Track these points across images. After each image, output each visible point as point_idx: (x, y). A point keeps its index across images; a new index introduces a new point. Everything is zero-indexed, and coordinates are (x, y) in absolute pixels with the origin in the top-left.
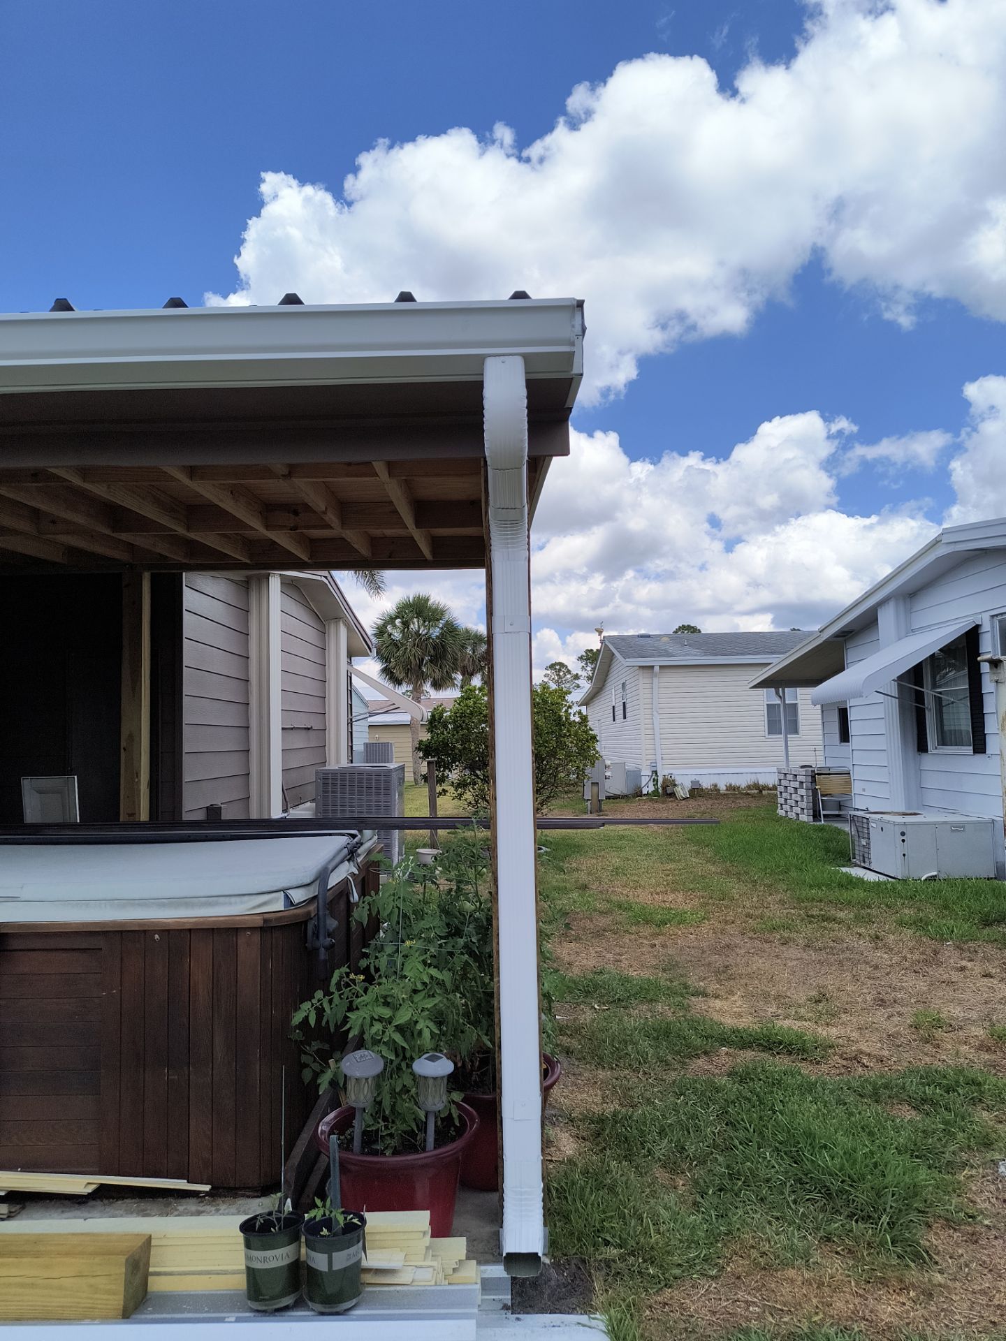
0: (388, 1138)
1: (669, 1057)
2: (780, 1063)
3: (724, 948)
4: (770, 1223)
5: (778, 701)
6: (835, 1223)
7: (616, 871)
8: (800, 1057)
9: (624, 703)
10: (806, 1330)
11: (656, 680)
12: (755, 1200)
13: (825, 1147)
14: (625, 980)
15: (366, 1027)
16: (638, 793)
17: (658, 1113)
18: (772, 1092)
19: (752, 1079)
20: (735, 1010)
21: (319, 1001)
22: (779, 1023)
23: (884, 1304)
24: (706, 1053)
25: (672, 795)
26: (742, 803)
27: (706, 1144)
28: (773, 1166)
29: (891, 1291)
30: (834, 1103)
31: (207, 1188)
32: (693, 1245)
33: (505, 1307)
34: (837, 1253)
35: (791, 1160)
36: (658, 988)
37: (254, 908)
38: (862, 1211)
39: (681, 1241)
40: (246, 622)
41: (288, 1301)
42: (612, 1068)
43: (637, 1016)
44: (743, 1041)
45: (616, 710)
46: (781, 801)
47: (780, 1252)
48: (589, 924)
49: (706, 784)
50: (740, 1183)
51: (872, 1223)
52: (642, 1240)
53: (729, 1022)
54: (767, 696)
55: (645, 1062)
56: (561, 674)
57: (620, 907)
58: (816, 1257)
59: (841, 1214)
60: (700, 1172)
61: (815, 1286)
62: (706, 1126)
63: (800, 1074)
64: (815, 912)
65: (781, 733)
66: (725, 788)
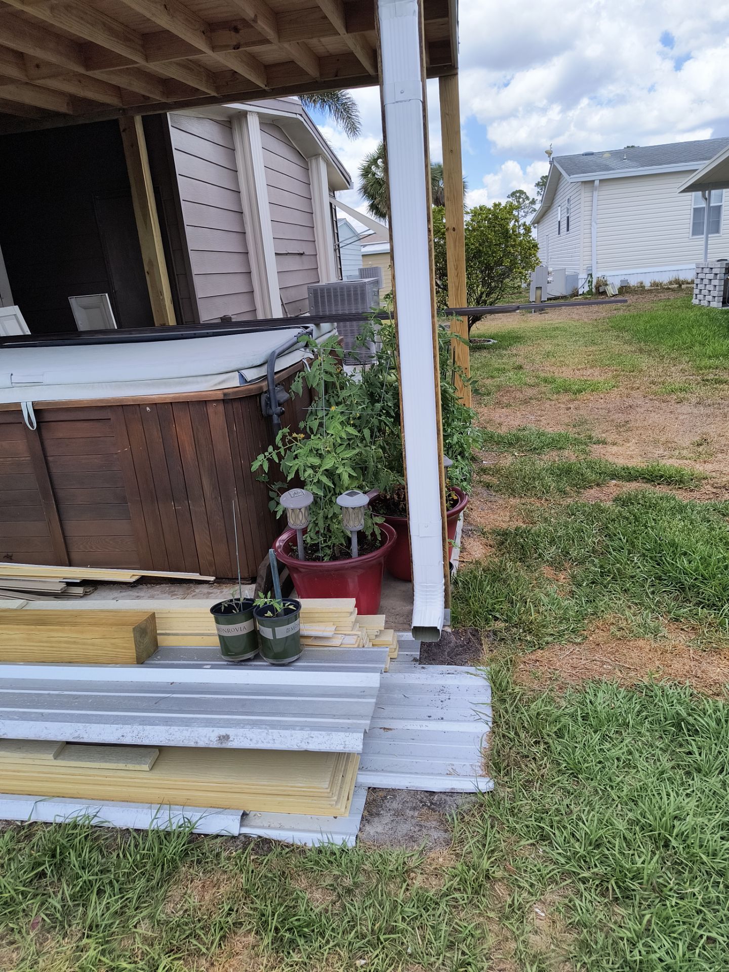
0: (327, 548)
1: (568, 489)
2: (661, 491)
3: (627, 408)
4: (629, 607)
5: (703, 204)
6: (684, 608)
7: (548, 354)
8: (677, 487)
9: (568, 217)
10: (646, 684)
11: (596, 194)
12: (620, 591)
13: (685, 554)
14: (540, 435)
15: (301, 473)
16: (575, 294)
17: (551, 528)
18: (648, 513)
19: (632, 504)
20: (628, 453)
21: (270, 454)
22: (663, 462)
23: (714, 666)
24: (598, 485)
25: (604, 293)
26: (663, 296)
27: (587, 550)
28: (640, 567)
29: (723, 658)
30: (699, 520)
31: (212, 579)
32: (564, 621)
33: (415, 660)
34: (682, 629)
35: (655, 563)
36: (567, 439)
37: (216, 385)
38: (708, 600)
39: (555, 618)
40: (233, 160)
41: (250, 655)
42: (521, 497)
43: (547, 459)
44: (631, 476)
45: (561, 224)
46: (696, 291)
47: (634, 628)
48: (519, 395)
49: (633, 282)
50: (609, 579)
51: (715, 610)
52: (524, 617)
53: (621, 462)
54: (695, 199)
55: (547, 492)
56: (521, 200)
57: (546, 381)
58: (664, 631)
59: (690, 602)
60: (577, 571)
61: (660, 653)
62: (589, 538)
63: (674, 499)
64: (711, 377)
65: (703, 234)
66: (649, 285)
